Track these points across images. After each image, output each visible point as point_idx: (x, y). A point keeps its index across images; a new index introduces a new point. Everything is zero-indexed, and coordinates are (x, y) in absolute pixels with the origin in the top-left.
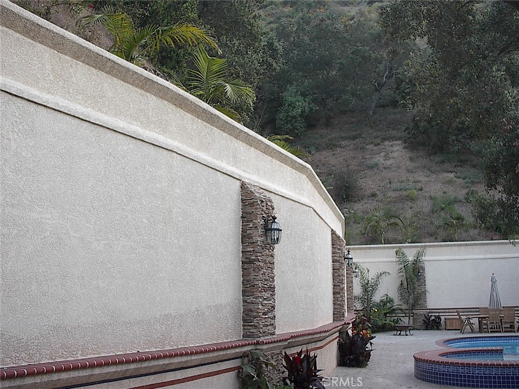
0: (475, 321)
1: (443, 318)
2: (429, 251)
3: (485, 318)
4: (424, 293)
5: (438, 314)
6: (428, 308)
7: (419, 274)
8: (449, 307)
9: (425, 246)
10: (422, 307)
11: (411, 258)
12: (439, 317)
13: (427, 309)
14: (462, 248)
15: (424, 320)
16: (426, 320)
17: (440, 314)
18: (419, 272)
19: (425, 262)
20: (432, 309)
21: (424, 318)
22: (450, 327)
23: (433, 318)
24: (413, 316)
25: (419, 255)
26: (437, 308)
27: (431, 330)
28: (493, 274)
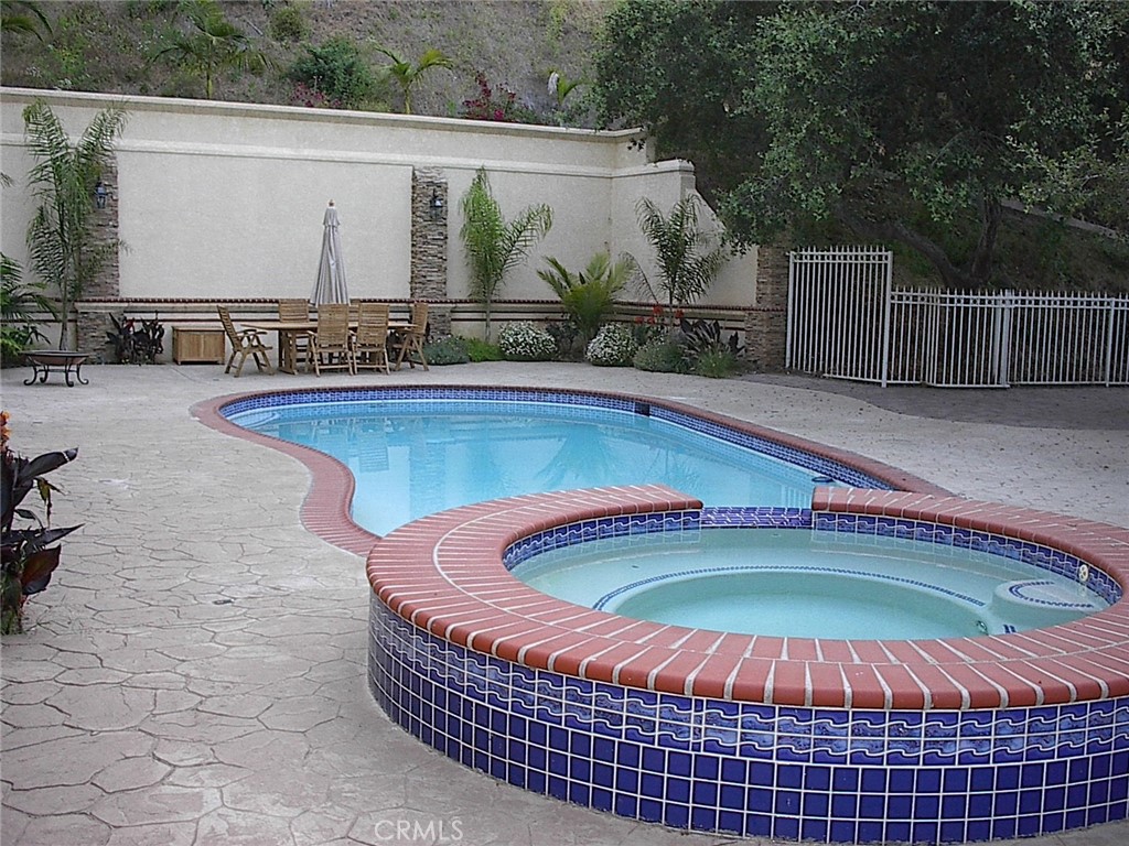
1: (167, 327)
2: (134, 119)
3: (304, 330)
4: (113, 249)
5: (153, 316)
6: (123, 295)
7: (101, 190)
8: (187, 297)
9: (122, 106)
10: (106, 293)
11: (76, 139)
12: (154, 325)
13: (122, 301)
14: (234, 120)
15: (108, 334)
16: (116, 333)
17: (160, 316)
18: (99, 185)
19: (117, 153)
20: (136, 301)
21: (109, 327)
22: (190, 356)
23: (138, 327)
24: (76, 321)
25: (103, 129)
26: (150, 297)
27: (131, 363)
28: (331, 204)
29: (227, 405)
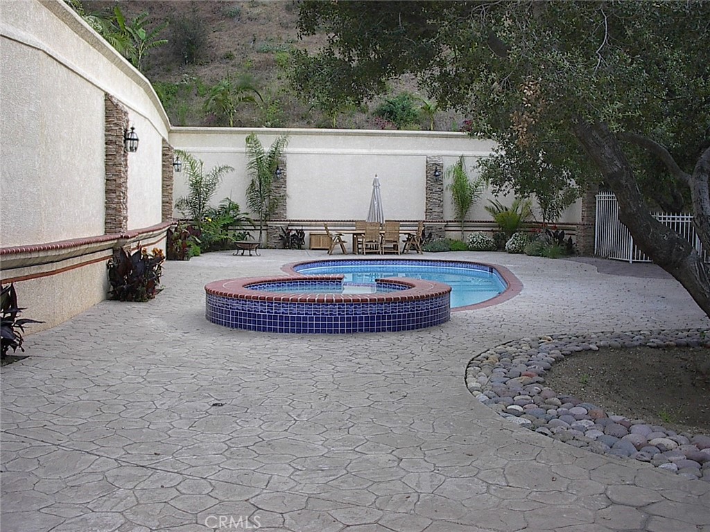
0: (348, 239)
1: (307, 233)
2: (293, 139)
4: (284, 198)
5: (300, 228)
6: (288, 219)
7: (278, 171)
8: (317, 219)
9: (289, 133)
10: (280, 217)
11: (267, 149)
12: (301, 232)
13: (287, 221)
14: (340, 137)
15: (280, 236)
16: (284, 235)
17: (304, 228)
18: (278, 169)
19: (287, 155)
20: (293, 221)
21: (281, 233)
22: (316, 245)
23: (294, 232)
24: (267, 230)
25: (278, 144)
26: (300, 219)
27: (290, 249)
28: (376, 176)
29: (296, 266)
